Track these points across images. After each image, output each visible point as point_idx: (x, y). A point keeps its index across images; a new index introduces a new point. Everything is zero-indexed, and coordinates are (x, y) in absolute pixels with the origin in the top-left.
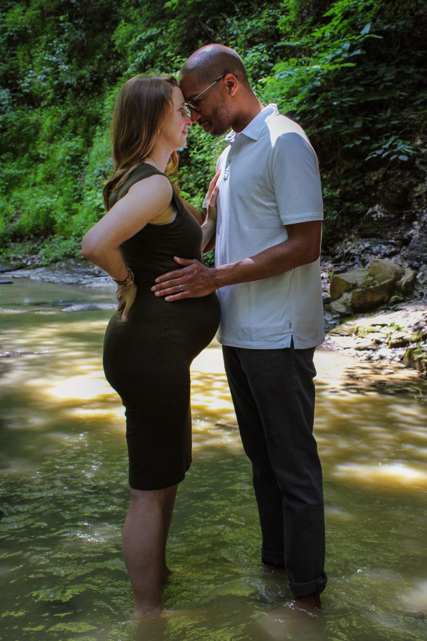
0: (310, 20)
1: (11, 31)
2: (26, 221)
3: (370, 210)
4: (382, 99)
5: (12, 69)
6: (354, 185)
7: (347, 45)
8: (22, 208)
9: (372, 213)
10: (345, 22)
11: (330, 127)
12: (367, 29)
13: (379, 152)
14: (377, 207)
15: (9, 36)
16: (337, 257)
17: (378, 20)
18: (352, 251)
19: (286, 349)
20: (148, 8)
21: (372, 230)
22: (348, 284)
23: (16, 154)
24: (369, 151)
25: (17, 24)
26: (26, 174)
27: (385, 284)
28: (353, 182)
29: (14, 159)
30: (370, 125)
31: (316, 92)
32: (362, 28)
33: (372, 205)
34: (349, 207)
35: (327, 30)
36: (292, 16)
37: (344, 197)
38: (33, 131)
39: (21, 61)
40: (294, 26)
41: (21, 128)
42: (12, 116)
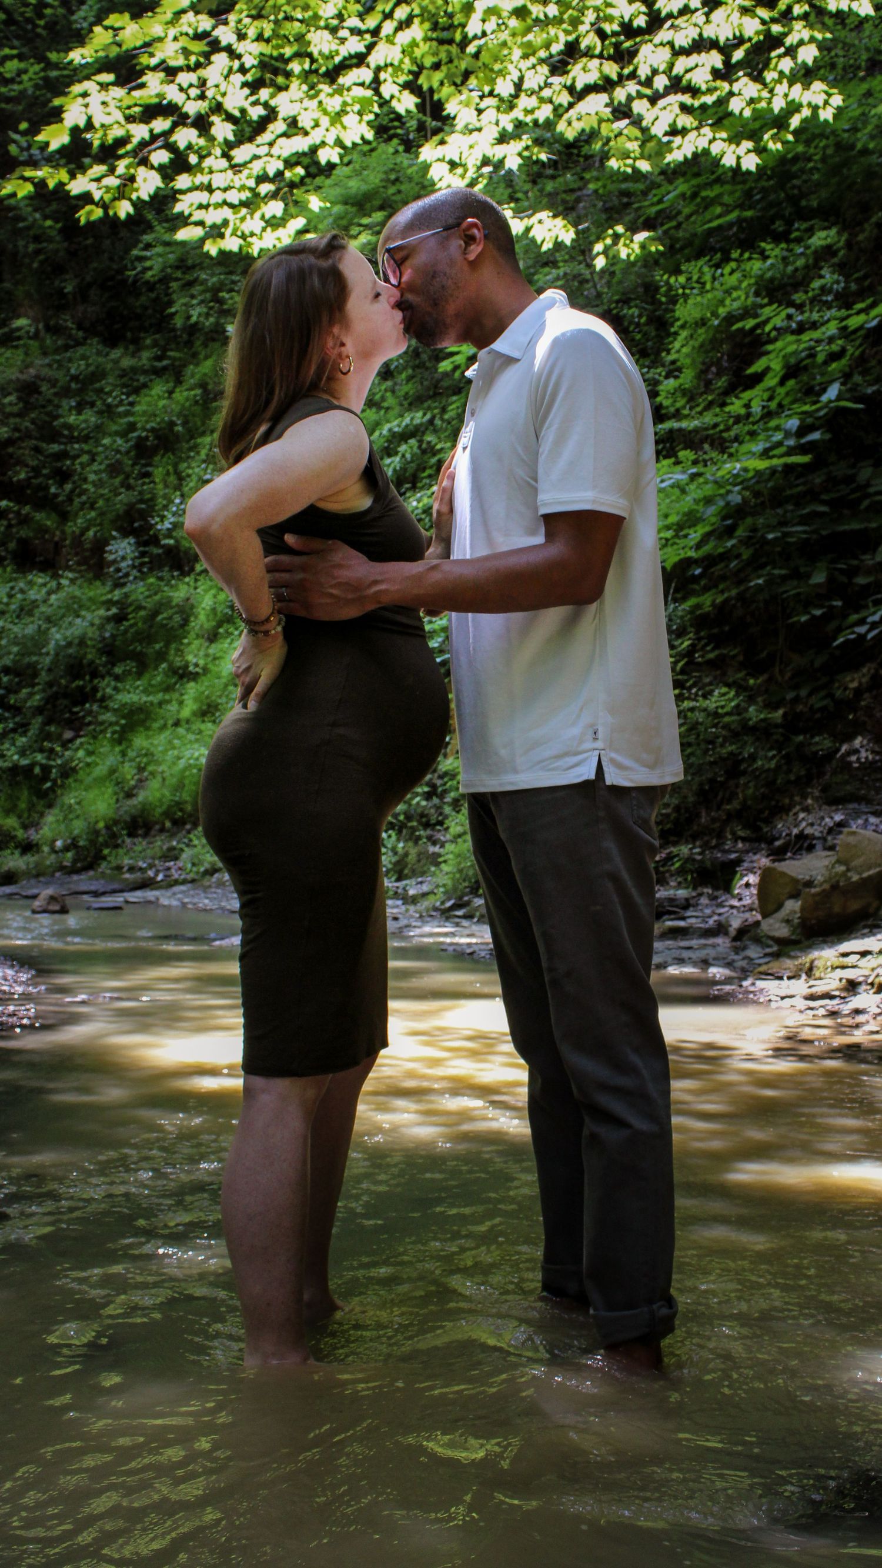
0: (722, 383)
1: (144, 429)
2: (158, 795)
3: (844, 748)
4: (866, 529)
5: (141, 501)
6: (813, 700)
7: (793, 423)
8: (150, 768)
9: (849, 753)
10: (791, 383)
11: (760, 581)
12: (833, 392)
13: (862, 630)
14: (858, 742)
15: (139, 437)
16: (777, 843)
17: (857, 378)
18: (809, 831)
19: (586, 784)
20: (409, 379)
21: (848, 787)
22: (795, 881)
23: (143, 665)
24: (839, 630)
25: (155, 415)
26: (160, 704)
27: (870, 877)
28: (810, 695)
29: (139, 675)
30: (844, 579)
31: (735, 514)
32: (824, 390)
33: (850, 738)
34: (801, 745)
35: (755, 398)
36: (687, 378)
37: (792, 724)
38: (177, 618)
39: (160, 486)
40: (691, 396)
41: (156, 613)
42: (138, 590)
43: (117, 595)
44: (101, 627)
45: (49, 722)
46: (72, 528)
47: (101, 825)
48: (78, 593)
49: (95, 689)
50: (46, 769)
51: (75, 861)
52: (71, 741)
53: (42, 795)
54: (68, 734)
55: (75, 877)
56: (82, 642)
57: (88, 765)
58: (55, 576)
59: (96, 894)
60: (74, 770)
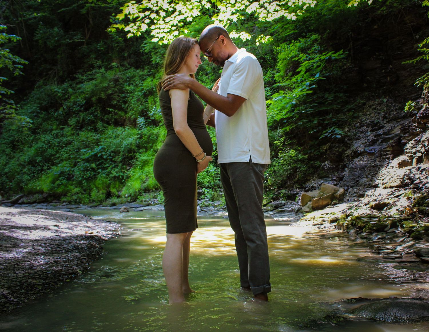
0: (290, 74)
1: (146, 90)
2: (151, 182)
3: (323, 164)
4: (327, 109)
5: (145, 108)
6: (315, 152)
7: (308, 83)
8: (149, 175)
9: (324, 166)
10: (308, 73)
11: (301, 123)
12: (318, 75)
13: (326, 134)
14: (326, 163)
15: (145, 92)
16: (307, 189)
17: (324, 72)
18: (315, 185)
19: (247, 163)
20: (212, 75)
21: (324, 174)
22: (310, 197)
23: (147, 149)
24: (321, 135)
25: (148, 86)
26: (151, 159)
27: (328, 195)
28: (314, 151)
29: (146, 152)
30: (322, 122)
31: (295, 106)
32: (316, 75)
33: (324, 162)
34: (312, 164)
35: (299, 77)
36: (282, 73)
37: (310, 159)
38: (155, 137)
39: (150, 104)
40: (283, 78)
41: (149, 136)
42: (145, 131)
43: (140, 132)
44: (136, 140)
45: (123, 165)
46: (128, 115)
47: (137, 190)
48: (130, 132)
49: (135, 156)
50: (123, 177)
51: (131, 200)
52: (129, 169)
53: (122, 183)
54: (128, 168)
55: (131, 204)
56: (131, 144)
57: (133, 175)
58: (124, 128)
59: (136, 208)
60: (130, 177)
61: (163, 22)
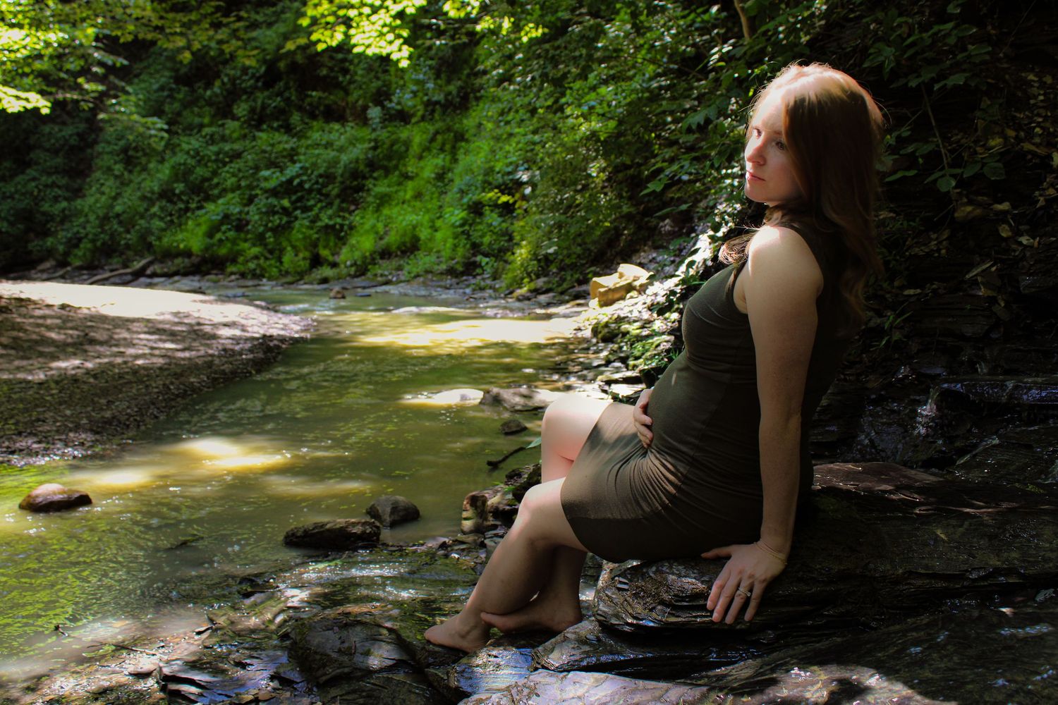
2: (394, 239)
8: (391, 226)
9: (662, 227)
14: (666, 222)
21: (660, 242)
23: (387, 172)
26: (396, 192)
29: (386, 176)
38: (403, 149)
41: (392, 145)
42: (383, 134)
43: (373, 136)
44: (366, 154)
45: (343, 201)
46: (351, 99)
47: (368, 254)
48: (355, 134)
49: (364, 185)
50: (342, 226)
51: (356, 271)
52: (354, 211)
53: (340, 239)
54: (352, 208)
55: (356, 280)
56: (357, 161)
57: (362, 224)
58: (343, 126)
59: (364, 288)
60: (355, 227)
61: (368, 23)
